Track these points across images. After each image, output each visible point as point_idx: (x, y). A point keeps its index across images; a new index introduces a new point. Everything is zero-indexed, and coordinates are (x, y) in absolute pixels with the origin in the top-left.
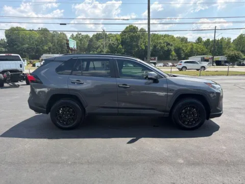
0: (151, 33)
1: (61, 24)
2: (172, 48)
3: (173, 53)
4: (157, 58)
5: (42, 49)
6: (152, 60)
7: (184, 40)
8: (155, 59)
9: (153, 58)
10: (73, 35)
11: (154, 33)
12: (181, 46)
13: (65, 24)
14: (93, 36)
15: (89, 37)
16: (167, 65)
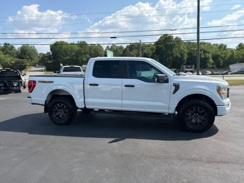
0: (200, 41)
1: (111, 38)
2: (210, 56)
3: (211, 61)
4: (193, 66)
5: (82, 60)
6: (189, 68)
7: (222, 47)
8: (191, 68)
9: (189, 66)
10: (108, 46)
11: (203, 41)
12: (219, 53)
13: (115, 38)
14: (127, 47)
15: (123, 48)
16: (206, 73)
